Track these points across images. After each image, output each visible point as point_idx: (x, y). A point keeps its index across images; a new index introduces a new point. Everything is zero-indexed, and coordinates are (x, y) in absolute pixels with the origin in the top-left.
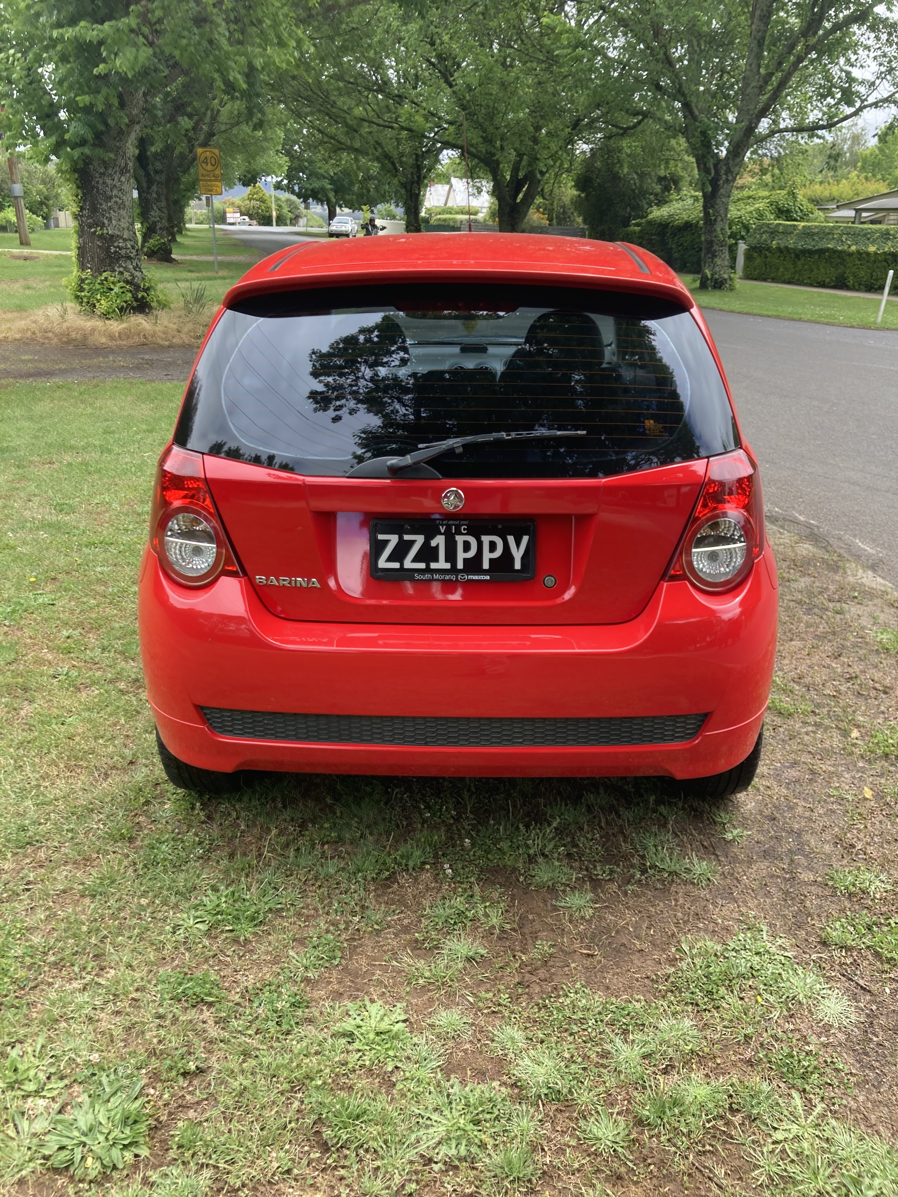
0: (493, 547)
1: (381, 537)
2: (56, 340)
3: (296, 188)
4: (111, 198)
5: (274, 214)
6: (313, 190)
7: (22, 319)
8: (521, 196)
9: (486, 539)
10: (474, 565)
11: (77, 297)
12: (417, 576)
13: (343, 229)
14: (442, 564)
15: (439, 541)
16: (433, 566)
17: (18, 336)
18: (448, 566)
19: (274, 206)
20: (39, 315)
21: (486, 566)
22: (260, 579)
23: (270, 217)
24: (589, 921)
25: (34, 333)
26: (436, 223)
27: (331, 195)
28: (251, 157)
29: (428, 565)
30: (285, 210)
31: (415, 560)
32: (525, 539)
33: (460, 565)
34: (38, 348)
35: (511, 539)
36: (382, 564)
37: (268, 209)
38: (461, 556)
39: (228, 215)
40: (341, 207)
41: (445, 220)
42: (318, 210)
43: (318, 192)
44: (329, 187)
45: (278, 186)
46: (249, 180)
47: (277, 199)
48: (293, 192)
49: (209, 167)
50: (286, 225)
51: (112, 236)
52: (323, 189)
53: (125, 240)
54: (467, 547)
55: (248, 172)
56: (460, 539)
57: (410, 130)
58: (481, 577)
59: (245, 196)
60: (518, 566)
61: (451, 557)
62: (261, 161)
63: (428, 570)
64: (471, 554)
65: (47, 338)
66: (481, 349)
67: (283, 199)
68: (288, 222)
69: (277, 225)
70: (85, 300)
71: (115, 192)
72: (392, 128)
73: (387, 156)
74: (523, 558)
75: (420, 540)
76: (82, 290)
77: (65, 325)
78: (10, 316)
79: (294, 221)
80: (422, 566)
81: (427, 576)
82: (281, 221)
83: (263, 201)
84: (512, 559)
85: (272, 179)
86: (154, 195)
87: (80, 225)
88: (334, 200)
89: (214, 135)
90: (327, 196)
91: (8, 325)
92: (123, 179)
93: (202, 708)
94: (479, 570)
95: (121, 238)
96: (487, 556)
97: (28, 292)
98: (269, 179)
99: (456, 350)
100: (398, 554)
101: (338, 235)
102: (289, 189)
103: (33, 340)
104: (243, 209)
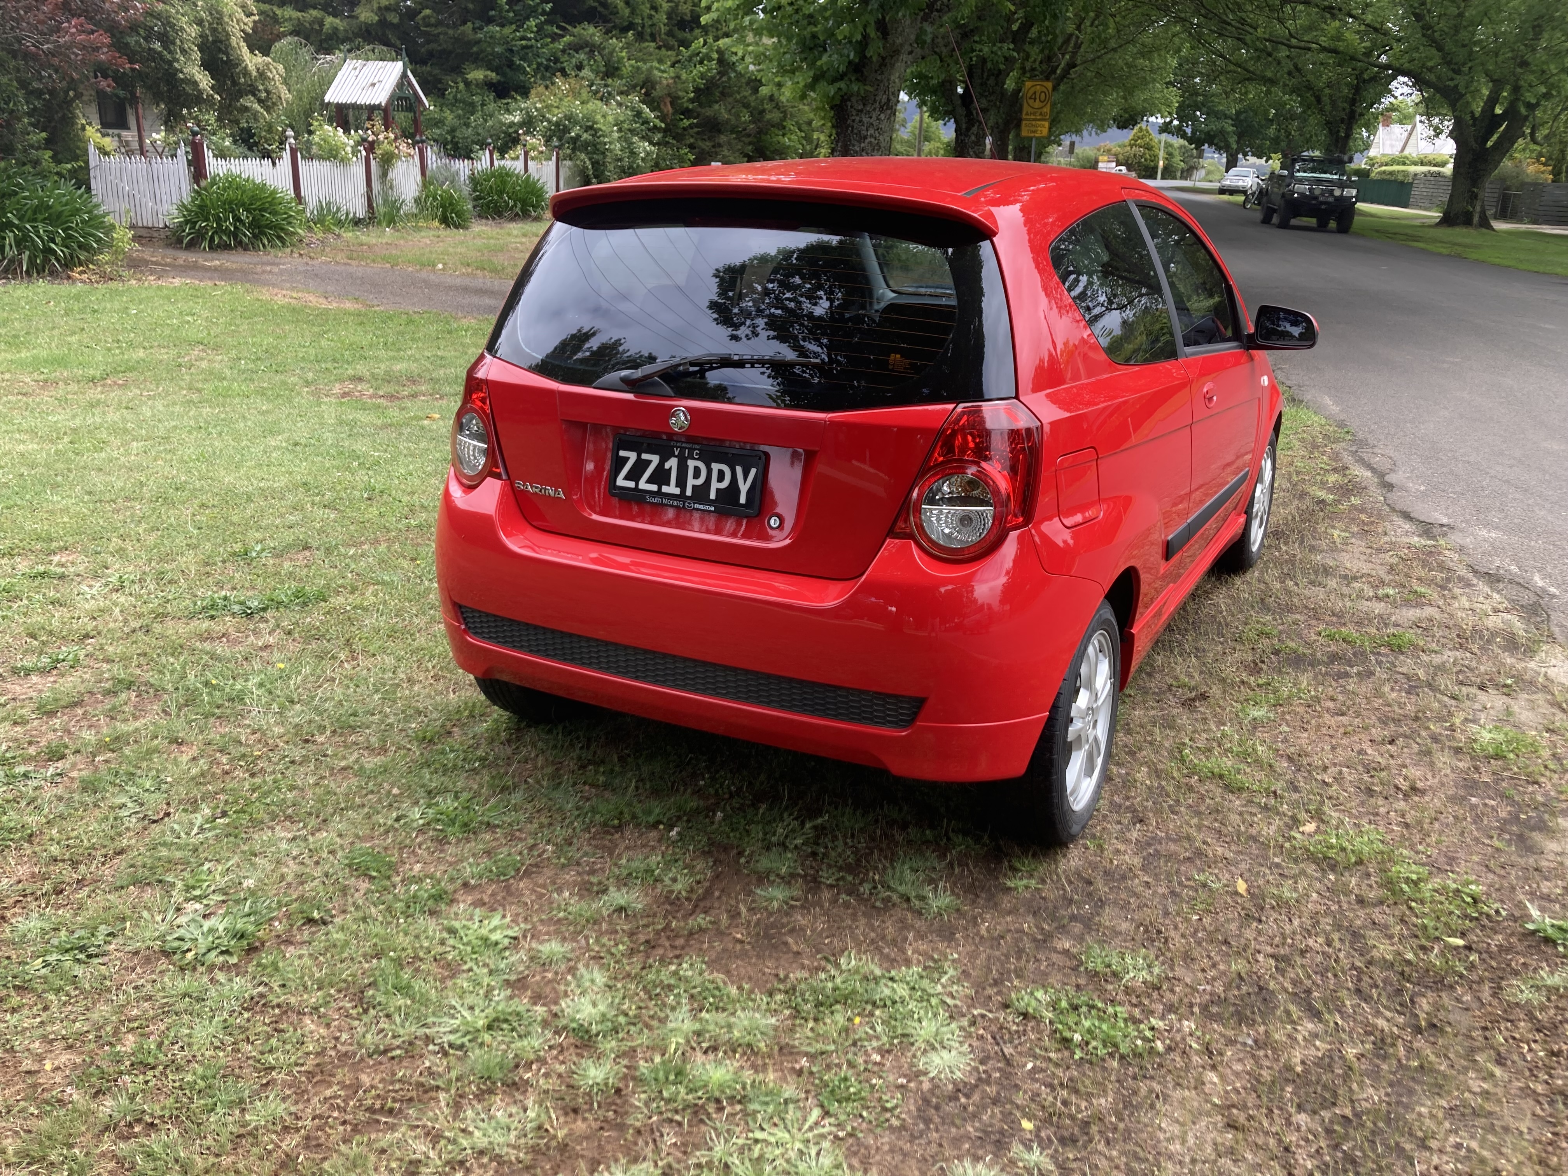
0: (721, 477)
1: (622, 453)
3: (1189, 131)
4: (865, 138)
5: (1161, 163)
6: (1208, 133)
8: (1495, 137)
9: (716, 467)
10: (701, 492)
12: (649, 499)
13: (1241, 183)
14: (672, 489)
15: (672, 463)
16: (665, 489)
18: (677, 491)
19: (1162, 154)
21: (713, 496)
22: (519, 484)
23: (1156, 168)
24: (771, 914)
26: (1379, 177)
27: (1233, 141)
28: (1129, 92)
29: (660, 488)
30: (1177, 159)
31: (649, 481)
32: (753, 471)
33: (689, 493)
35: (739, 470)
36: (621, 482)
37: (1155, 158)
38: (691, 482)
39: (1100, 165)
40: (1245, 155)
41: (1391, 173)
42: (1213, 159)
43: (1215, 136)
44: (1231, 129)
45: (1165, 128)
46: (1127, 121)
47: (1168, 145)
48: (1184, 136)
49: (1037, 104)
50: (1174, 178)
52: (1222, 132)
54: (697, 473)
55: (1125, 111)
56: (691, 464)
57: (1335, 51)
58: (707, 507)
59: (1127, 142)
60: (743, 500)
61: (681, 483)
62: (1140, 98)
63: (659, 493)
64: (700, 481)
67: (1176, 145)
68: (1179, 174)
69: (1163, 178)
71: (871, 131)
72: (1309, 49)
73: (1309, 87)
74: (748, 492)
75: (655, 459)
79: (1186, 174)
80: (654, 488)
81: (657, 500)
82: (1168, 173)
83: (1148, 147)
84: (738, 491)
85: (1157, 120)
86: (973, 138)
88: (1234, 146)
89: (1075, 66)
90: (1226, 141)
92: (882, 116)
93: (460, 607)
94: (706, 500)
96: (715, 485)
98: (1152, 119)
100: (635, 474)
101: (1232, 191)
102: (1179, 132)
104: (1121, 157)
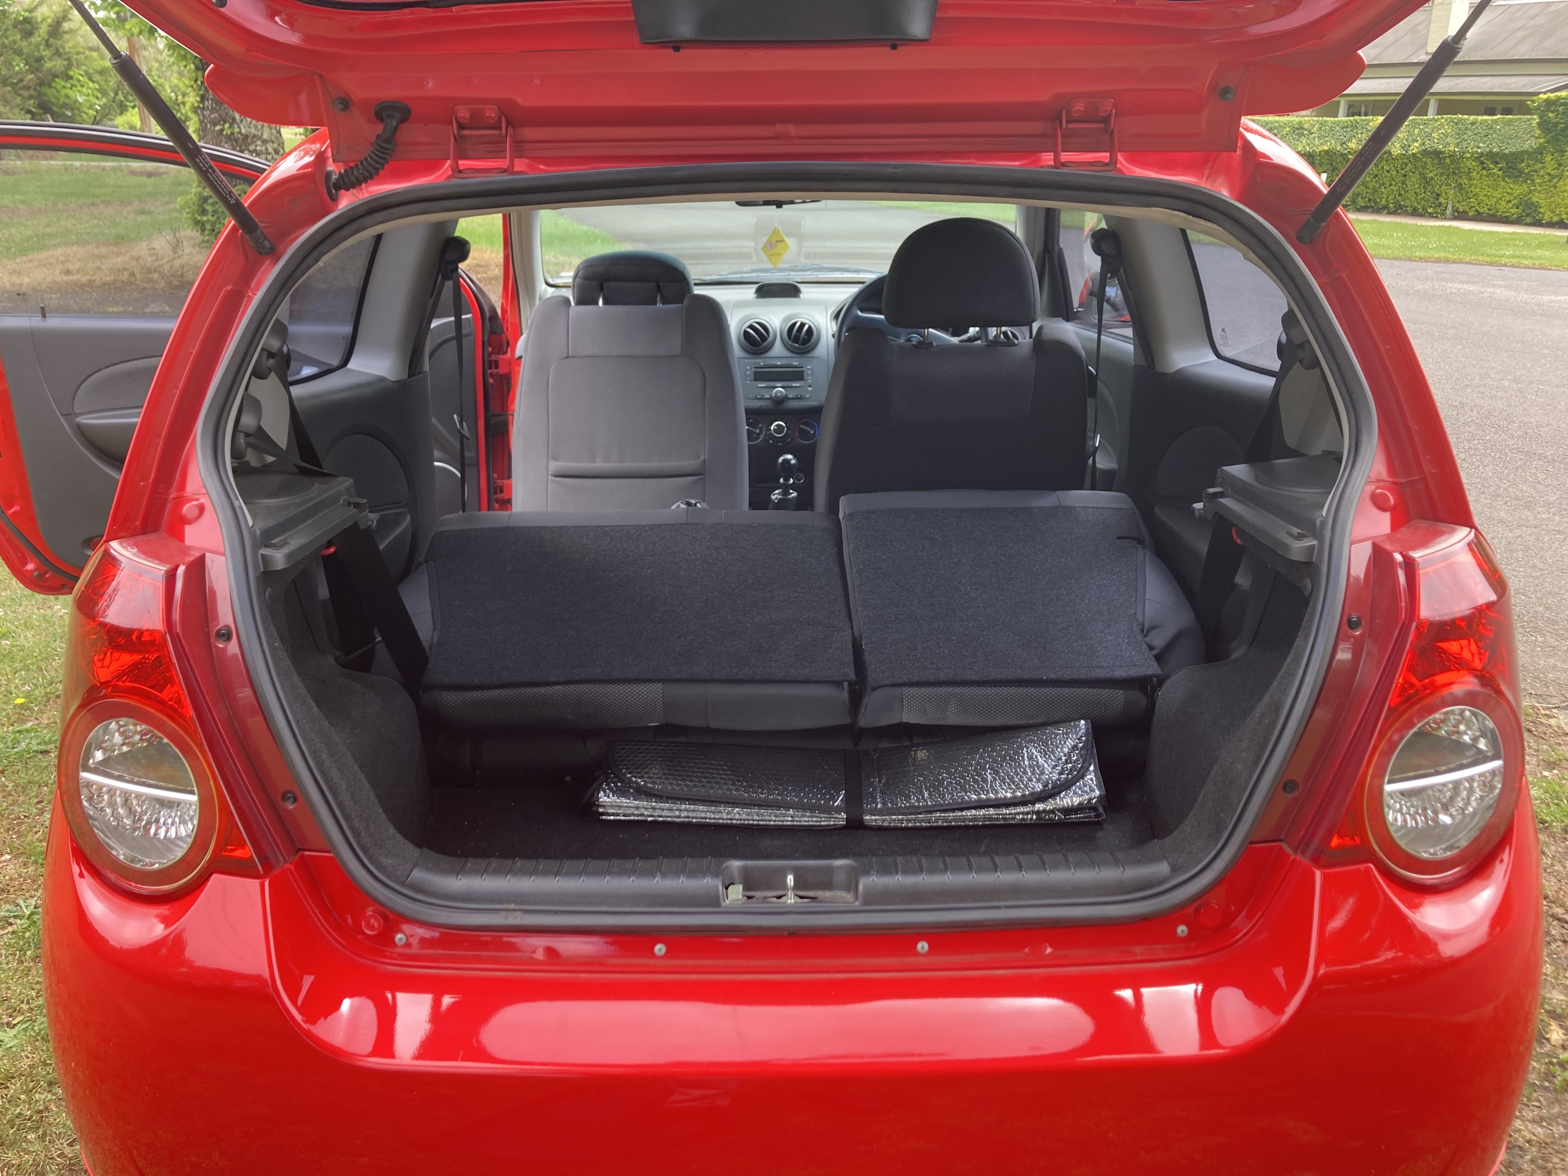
2: (163, 284)
7: (119, 254)
11: (197, 222)
17: (109, 279)
20: (141, 249)
25: (133, 274)
34: (135, 294)
51: (246, 137)
53: (265, 142)
65: (151, 280)
66: (790, 291)
70: (208, 227)
76: (204, 212)
77: (177, 263)
78: (103, 250)
87: (201, 122)
91: (98, 264)
95: (260, 138)
97: (140, 218)
99: (749, 292)
103: (131, 284)
